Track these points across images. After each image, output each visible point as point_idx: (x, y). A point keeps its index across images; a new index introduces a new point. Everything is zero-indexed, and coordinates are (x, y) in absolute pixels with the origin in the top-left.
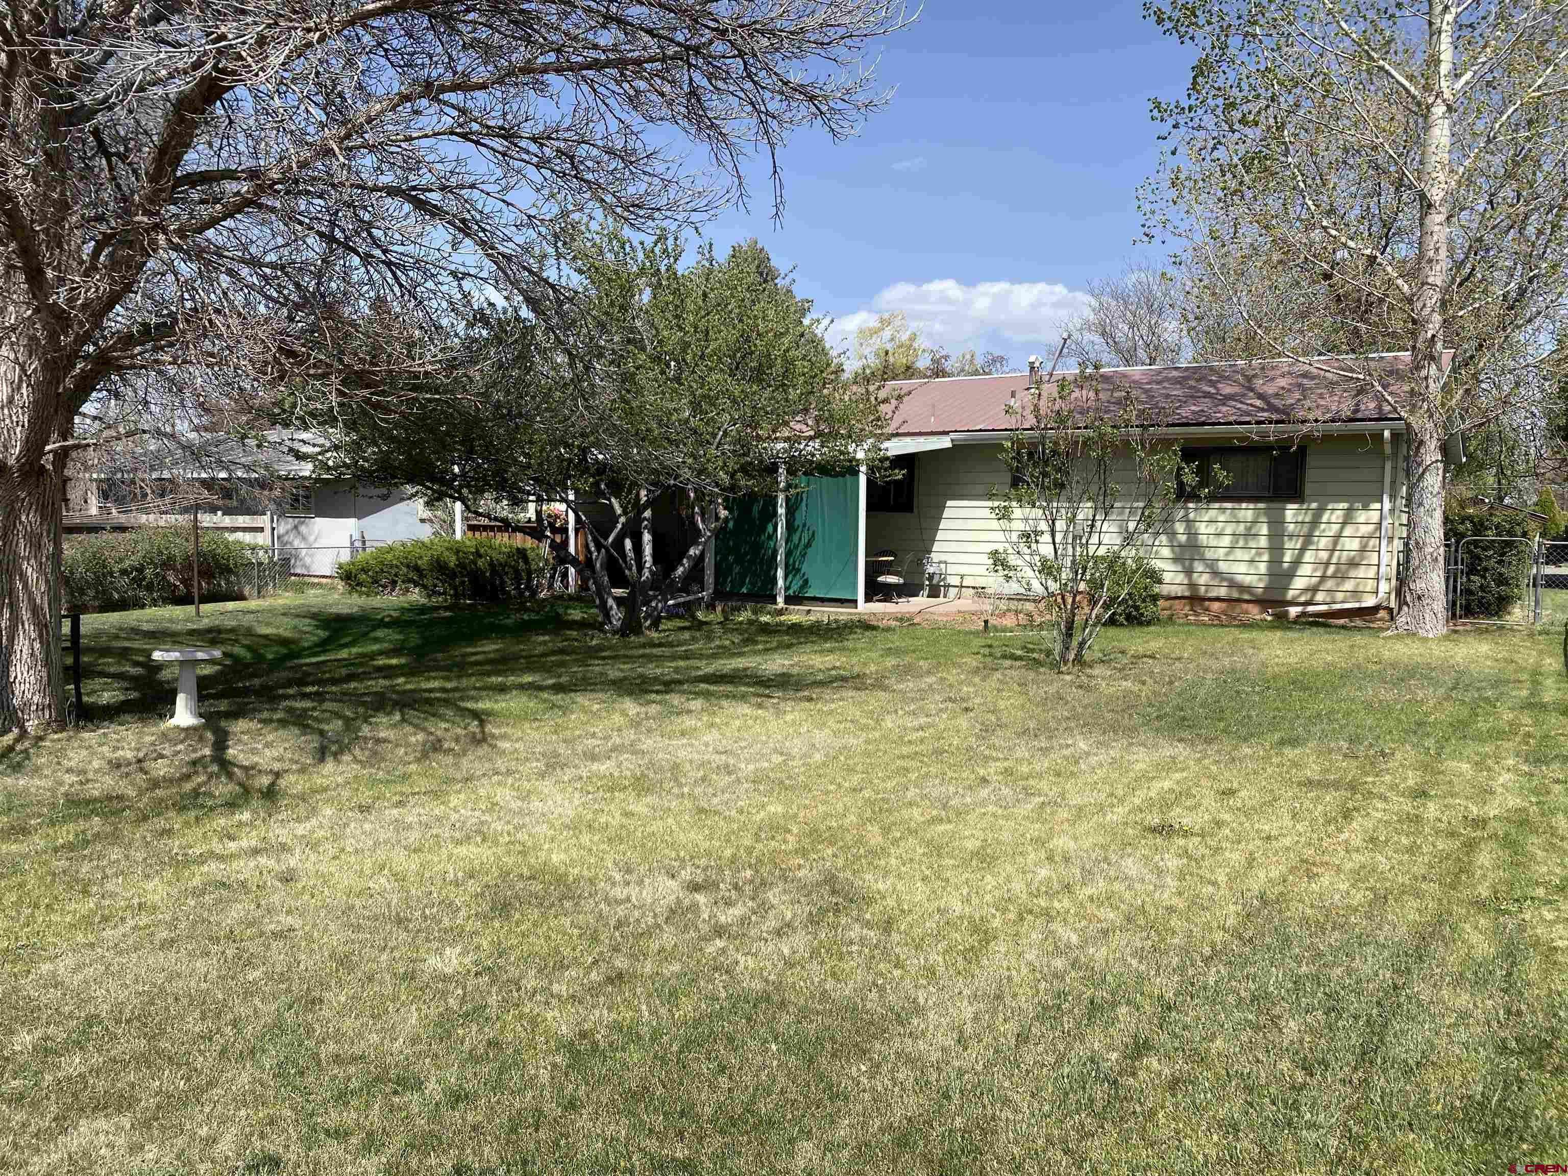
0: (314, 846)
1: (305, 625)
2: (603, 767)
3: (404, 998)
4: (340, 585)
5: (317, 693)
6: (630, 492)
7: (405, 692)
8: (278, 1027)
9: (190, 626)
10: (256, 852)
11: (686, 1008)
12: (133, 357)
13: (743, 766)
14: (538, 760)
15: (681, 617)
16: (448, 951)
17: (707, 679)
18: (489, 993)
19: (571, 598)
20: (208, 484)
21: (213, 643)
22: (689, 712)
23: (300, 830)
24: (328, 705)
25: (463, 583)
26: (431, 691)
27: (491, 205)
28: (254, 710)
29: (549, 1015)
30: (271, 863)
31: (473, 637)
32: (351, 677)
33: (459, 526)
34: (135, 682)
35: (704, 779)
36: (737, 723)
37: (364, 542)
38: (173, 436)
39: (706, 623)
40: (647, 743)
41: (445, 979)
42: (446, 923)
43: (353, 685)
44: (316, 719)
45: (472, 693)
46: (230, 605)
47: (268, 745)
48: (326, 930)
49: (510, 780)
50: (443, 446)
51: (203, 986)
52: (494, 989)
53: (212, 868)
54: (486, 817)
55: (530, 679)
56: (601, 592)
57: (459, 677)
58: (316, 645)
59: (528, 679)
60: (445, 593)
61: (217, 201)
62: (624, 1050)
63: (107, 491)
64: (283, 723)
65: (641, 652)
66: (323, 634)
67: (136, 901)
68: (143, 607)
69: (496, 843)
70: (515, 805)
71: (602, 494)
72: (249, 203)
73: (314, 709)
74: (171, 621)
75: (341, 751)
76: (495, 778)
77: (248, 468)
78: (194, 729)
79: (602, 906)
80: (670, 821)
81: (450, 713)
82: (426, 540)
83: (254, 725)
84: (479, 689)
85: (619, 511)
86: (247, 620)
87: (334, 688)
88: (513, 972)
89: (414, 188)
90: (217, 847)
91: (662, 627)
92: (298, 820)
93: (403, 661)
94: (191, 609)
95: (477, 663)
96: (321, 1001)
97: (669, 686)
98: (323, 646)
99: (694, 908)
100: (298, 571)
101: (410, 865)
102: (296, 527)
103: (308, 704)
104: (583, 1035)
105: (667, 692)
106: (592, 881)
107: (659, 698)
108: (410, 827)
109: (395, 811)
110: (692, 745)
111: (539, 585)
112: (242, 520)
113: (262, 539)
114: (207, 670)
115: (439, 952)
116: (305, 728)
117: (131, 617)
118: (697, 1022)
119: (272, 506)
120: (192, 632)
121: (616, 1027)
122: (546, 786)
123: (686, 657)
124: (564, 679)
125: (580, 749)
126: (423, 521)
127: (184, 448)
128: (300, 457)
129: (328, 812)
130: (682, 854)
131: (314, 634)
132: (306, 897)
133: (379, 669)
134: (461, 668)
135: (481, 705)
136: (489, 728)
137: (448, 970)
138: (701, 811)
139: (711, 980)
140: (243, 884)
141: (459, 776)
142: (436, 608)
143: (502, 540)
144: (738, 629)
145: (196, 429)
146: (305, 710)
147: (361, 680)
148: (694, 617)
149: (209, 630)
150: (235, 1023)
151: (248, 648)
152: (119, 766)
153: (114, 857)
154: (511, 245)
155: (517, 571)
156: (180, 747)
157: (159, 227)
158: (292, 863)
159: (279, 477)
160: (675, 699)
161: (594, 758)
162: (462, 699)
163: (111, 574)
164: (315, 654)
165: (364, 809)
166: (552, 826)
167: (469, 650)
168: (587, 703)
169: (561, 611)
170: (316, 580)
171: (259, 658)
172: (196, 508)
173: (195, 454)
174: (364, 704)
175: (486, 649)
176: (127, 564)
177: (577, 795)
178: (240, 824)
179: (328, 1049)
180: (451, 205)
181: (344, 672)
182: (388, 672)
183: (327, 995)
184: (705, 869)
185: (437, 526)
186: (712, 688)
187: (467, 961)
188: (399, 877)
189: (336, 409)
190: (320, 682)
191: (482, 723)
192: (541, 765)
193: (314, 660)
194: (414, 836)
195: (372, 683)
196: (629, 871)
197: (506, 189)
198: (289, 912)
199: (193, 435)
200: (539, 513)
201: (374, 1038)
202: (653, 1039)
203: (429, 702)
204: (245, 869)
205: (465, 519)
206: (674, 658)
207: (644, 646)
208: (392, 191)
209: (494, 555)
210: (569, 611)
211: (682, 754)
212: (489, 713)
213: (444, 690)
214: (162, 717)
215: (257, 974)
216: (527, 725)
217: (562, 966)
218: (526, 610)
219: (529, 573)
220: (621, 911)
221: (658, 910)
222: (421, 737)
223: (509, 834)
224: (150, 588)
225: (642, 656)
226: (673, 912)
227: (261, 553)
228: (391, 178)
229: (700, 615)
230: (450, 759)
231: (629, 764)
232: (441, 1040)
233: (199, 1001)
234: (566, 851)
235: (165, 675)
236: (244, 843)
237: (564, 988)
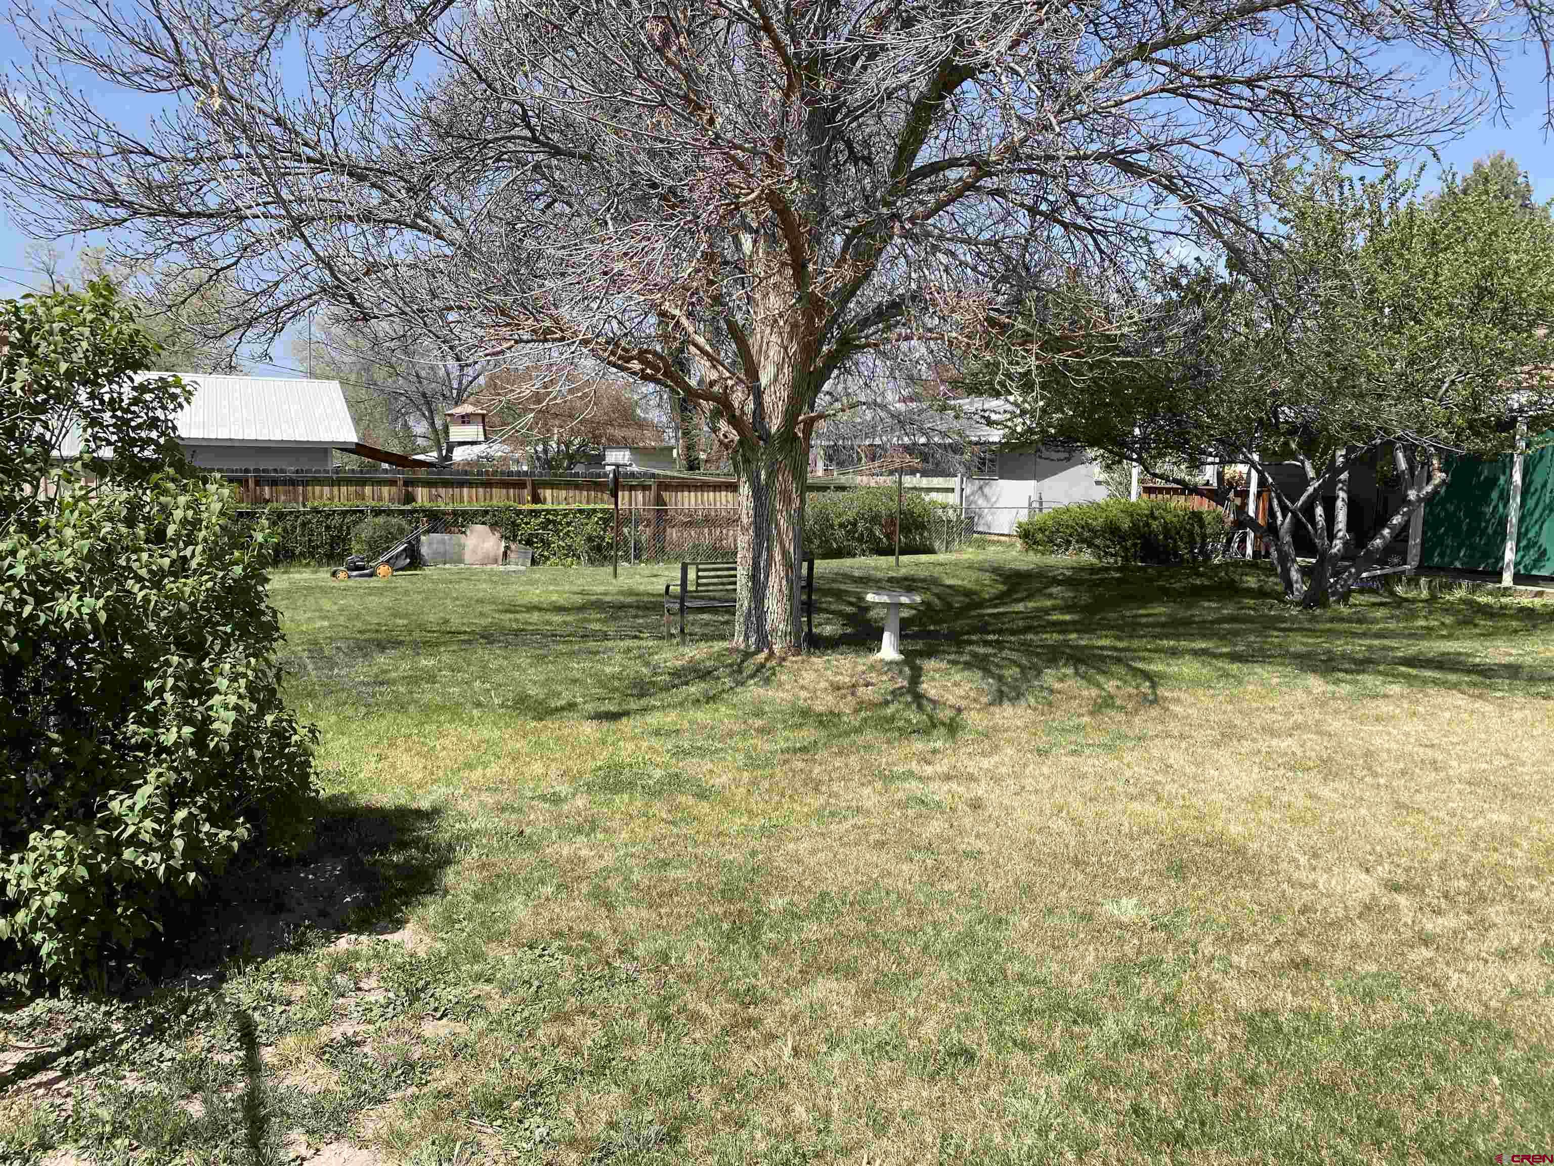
0: (997, 780)
1: (986, 578)
2: (1285, 744)
3: (1082, 936)
4: (1019, 543)
5: (997, 642)
6: (1324, 453)
7: (1077, 647)
8: (969, 938)
9: (892, 574)
10: (948, 778)
11: (1384, 1012)
12: (867, 337)
13: (1454, 764)
14: (1212, 728)
15: (1375, 592)
16: (1124, 901)
17: (1409, 662)
18: (1166, 950)
19: (1247, 564)
20: (909, 449)
21: (909, 590)
22: (1386, 696)
23: (986, 763)
24: (1006, 653)
25: (1135, 545)
26: (1102, 648)
27: (1199, 158)
28: (944, 652)
29: (1228, 984)
30: (961, 790)
31: (1145, 600)
32: (1028, 629)
33: (1135, 488)
34: (850, 619)
35: (1403, 773)
36: (1447, 715)
37: (1041, 503)
38: (883, 407)
39: (1406, 600)
40: (1335, 725)
41: (1121, 926)
42: (1122, 873)
43: (1030, 636)
44: (997, 665)
45: (1147, 654)
46: (923, 558)
47: (956, 684)
48: (1010, 859)
49: (1183, 745)
50: (1126, 410)
51: (909, 887)
52: (1170, 947)
53: (913, 785)
54: (1159, 778)
55: (1204, 646)
56: (1284, 559)
57: (1131, 637)
58: (996, 598)
59: (1202, 645)
60: (1115, 555)
61: (943, 188)
62: (1311, 1039)
63: (834, 456)
64: (968, 666)
65: (1328, 625)
66: (1002, 588)
67: (854, 804)
68: (854, 556)
69: (1170, 804)
70: (1191, 770)
71: (1293, 455)
72: (969, 187)
73: (995, 655)
74: (876, 568)
75: (1018, 696)
76: (1168, 741)
77: (944, 435)
78: (897, 663)
79: (1285, 886)
80: (1363, 811)
81: (1122, 670)
82: (1102, 502)
83: (944, 665)
84: (1150, 651)
85: (1311, 474)
86: (937, 572)
87: (1012, 638)
88: (1188, 933)
89: (1123, 152)
90: (914, 766)
91: (1352, 600)
92: (983, 754)
93: (1076, 617)
94: (891, 559)
95: (1147, 625)
96: (1007, 923)
97: (1362, 665)
98: (1001, 598)
99: (1394, 908)
100: (980, 529)
101: (1087, 813)
102: (981, 488)
103: (990, 650)
104: (1265, 1013)
105: (1358, 672)
106: (1274, 859)
107: (1349, 677)
108: (1083, 776)
109: (1070, 759)
110: (1389, 734)
111: (1215, 550)
112: (938, 482)
113: (952, 499)
114: (906, 613)
115: (1116, 899)
116: (987, 672)
117: (845, 564)
118: (1398, 1031)
119: (962, 469)
120: (891, 580)
121: (1301, 1013)
122: (1222, 755)
123: (1379, 635)
124: (1240, 648)
125: (1258, 723)
126: (1098, 483)
127: (893, 416)
128: (990, 423)
129: (1009, 751)
130: (1378, 848)
131: (991, 588)
132: (992, 825)
133: (1054, 624)
134: (1131, 629)
135: (1153, 667)
136: (1162, 691)
137: (1125, 919)
138: (1399, 805)
139: (1415, 990)
140: (939, 804)
141: (1131, 734)
142: (1107, 569)
143: (1179, 503)
144: (1448, 609)
145: (904, 400)
146: (987, 656)
147: (1037, 633)
148: (1392, 594)
149: (906, 579)
150: (935, 924)
151: (938, 596)
152: (839, 689)
153: (837, 765)
154: (1217, 196)
155: (1191, 534)
156: (885, 678)
157: (895, 217)
158: (980, 793)
159: (970, 442)
160: (1369, 680)
161: (1270, 731)
162: (1133, 659)
163: (832, 526)
164: (996, 606)
165: (1042, 753)
166: (1229, 798)
167: (1142, 612)
168: (1266, 675)
169: (1237, 578)
170: (996, 538)
171: (949, 606)
172: (901, 471)
173: (901, 421)
174: (1038, 655)
175: (1156, 611)
176: (844, 519)
177: (1256, 769)
178: (934, 752)
179: (1015, 967)
180: (1157, 164)
181: (1021, 623)
182: (1062, 627)
183: (1012, 919)
184: (1407, 870)
185: (1113, 488)
186: (1413, 671)
187: (1143, 913)
188: (1076, 822)
189: (1034, 372)
190: (1000, 632)
191: (1154, 686)
192: (1216, 734)
193: (996, 611)
194: (1088, 787)
195: (1048, 636)
196: (1315, 856)
197: (1216, 140)
198: (978, 836)
199: (901, 407)
200: (1220, 476)
201: (1055, 967)
202: (1345, 1037)
203: (1103, 659)
204: (939, 791)
205: (1141, 481)
206: (1364, 635)
207: (1332, 620)
208: (1099, 157)
209: (1169, 517)
210: (1245, 578)
211: (1377, 741)
212: (1162, 676)
213: (1115, 649)
214: (871, 650)
215: (953, 886)
216: (1200, 692)
217: (1240, 938)
218: (1199, 575)
219: (1204, 537)
220: (1307, 896)
221: (1350, 903)
222: (1094, 692)
223: (1184, 798)
224: (860, 540)
225: (1329, 630)
226: (1368, 908)
227: (951, 512)
228: (1099, 145)
229: (1399, 590)
230: (1121, 717)
231: (1315, 746)
232: (1118, 983)
233: (903, 898)
234: (1245, 823)
235: (872, 614)
236: (938, 768)
237: (1244, 961)
